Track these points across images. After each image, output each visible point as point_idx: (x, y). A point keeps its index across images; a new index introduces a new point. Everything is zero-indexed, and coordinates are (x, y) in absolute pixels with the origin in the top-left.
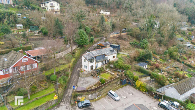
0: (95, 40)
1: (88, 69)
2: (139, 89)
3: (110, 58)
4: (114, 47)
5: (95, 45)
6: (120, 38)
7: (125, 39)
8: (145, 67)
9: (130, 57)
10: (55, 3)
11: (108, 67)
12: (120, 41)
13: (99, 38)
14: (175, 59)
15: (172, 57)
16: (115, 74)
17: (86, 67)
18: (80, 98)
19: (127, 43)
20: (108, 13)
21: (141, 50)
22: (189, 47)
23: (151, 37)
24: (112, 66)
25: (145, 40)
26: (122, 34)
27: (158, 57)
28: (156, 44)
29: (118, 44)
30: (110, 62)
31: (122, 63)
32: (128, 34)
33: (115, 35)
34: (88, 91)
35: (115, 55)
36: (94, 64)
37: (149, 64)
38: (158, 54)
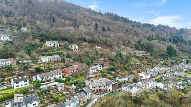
0: (94, 62)
1: (92, 72)
2: (108, 78)
3: (99, 69)
4: (101, 65)
5: (94, 64)
6: (105, 61)
7: (107, 61)
8: (113, 73)
9: (107, 69)
10: (76, 46)
11: (99, 72)
12: (104, 62)
13: (95, 61)
14: (127, 70)
15: (126, 69)
16: (100, 74)
17: (91, 71)
18: (90, 79)
19: (107, 63)
20: (100, 48)
21: (112, 66)
22: (137, 65)
23: (118, 61)
24: (100, 72)
25: (114, 62)
26: (105, 59)
27: (120, 69)
28: (119, 64)
29: (103, 63)
30: (99, 70)
31: (103, 71)
32: (108, 59)
33: (102, 59)
34: (92, 77)
35: (101, 68)
36: (93, 71)
37: (114, 72)
38: (120, 68)
